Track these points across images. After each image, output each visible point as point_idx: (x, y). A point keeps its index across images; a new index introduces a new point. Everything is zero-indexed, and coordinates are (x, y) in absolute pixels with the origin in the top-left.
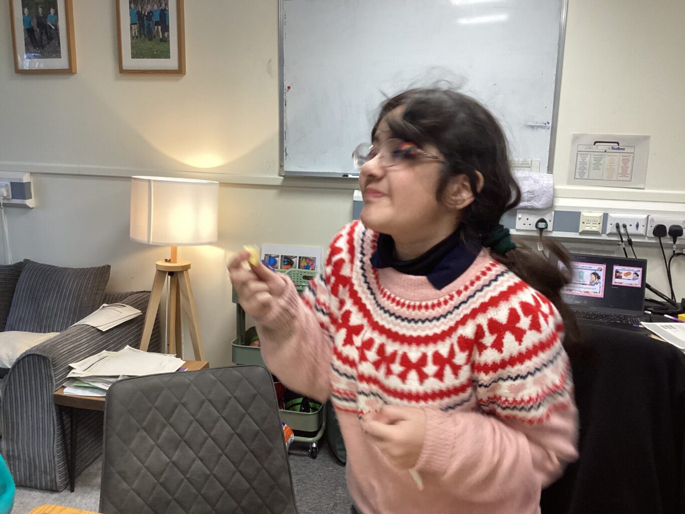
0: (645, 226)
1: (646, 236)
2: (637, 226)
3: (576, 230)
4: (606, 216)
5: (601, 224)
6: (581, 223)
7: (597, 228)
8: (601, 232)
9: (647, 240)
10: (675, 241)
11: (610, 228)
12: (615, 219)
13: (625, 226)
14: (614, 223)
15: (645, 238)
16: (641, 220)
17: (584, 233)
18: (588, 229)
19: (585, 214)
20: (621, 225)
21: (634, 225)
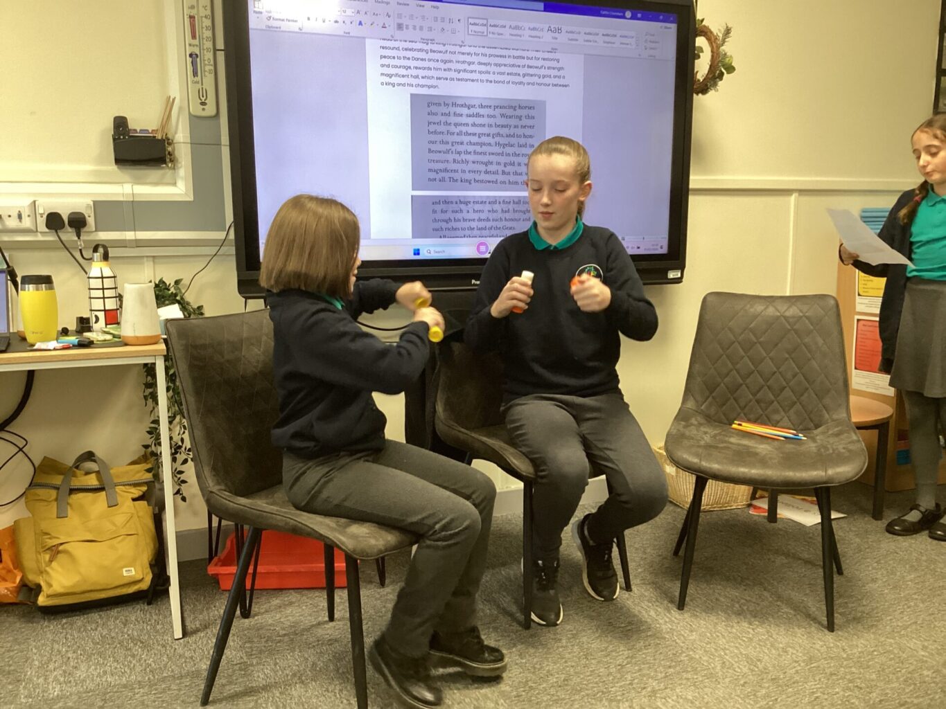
0: (33, 216)
1: (37, 231)
2: (20, 217)
9: (40, 238)
10: (79, 236)
15: (36, 236)
16: (23, 207)
21: (15, 214)
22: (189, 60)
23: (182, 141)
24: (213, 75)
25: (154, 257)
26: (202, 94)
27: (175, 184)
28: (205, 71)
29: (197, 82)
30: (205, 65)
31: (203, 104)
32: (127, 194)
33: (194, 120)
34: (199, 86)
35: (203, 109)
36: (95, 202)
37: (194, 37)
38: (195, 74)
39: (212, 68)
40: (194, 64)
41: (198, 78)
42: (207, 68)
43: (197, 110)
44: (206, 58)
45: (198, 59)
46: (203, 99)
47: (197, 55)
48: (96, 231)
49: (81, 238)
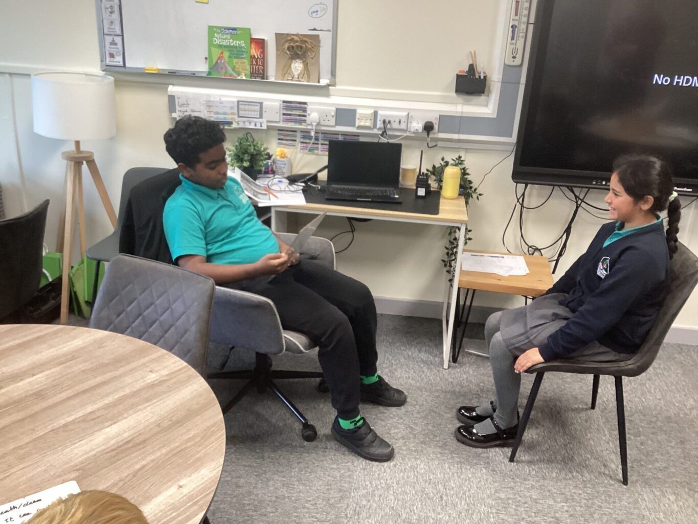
0: (406, 121)
1: (407, 130)
2: (400, 122)
3: (353, 125)
4: (376, 113)
5: (372, 121)
6: (357, 120)
7: (368, 123)
8: (372, 127)
9: (408, 134)
10: (428, 135)
11: (379, 124)
12: (382, 116)
13: (389, 122)
14: (382, 120)
16: (403, 117)
17: (360, 127)
18: (362, 124)
19: (359, 111)
20: (387, 121)
21: (397, 121)
22: (511, 29)
23: (496, 80)
24: (523, 40)
25: (466, 149)
26: (515, 51)
27: (487, 106)
28: (519, 36)
29: (513, 44)
30: (520, 33)
31: (514, 57)
32: (459, 112)
33: (507, 67)
34: (514, 46)
35: (514, 61)
36: (441, 116)
37: (516, 15)
38: (513, 38)
39: (524, 34)
40: (513, 32)
41: (514, 41)
42: (521, 35)
43: (510, 62)
44: (521, 28)
45: (516, 29)
46: (514, 55)
47: (516, 27)
48: (439, 132)
49: (430, 136)
